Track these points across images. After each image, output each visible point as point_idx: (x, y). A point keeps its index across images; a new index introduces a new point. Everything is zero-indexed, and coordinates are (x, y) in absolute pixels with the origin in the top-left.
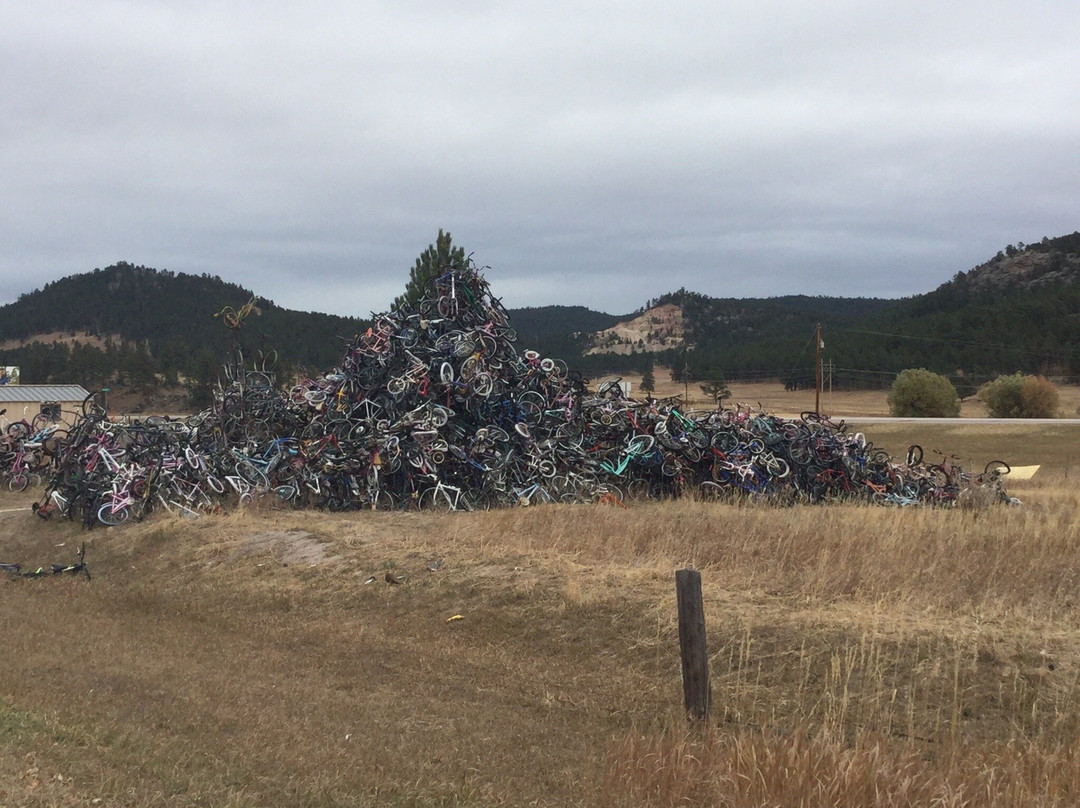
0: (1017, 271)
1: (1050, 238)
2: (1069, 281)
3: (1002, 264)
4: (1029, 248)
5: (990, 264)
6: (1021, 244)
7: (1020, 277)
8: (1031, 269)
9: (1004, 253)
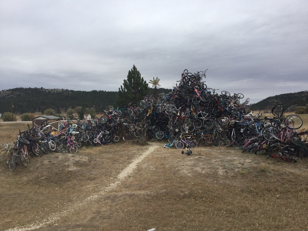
0: (4, 95)
2: (15, 97)
4: (6, 90)
7: (5, 96)
8: (7, 94)
9: (2, 91)
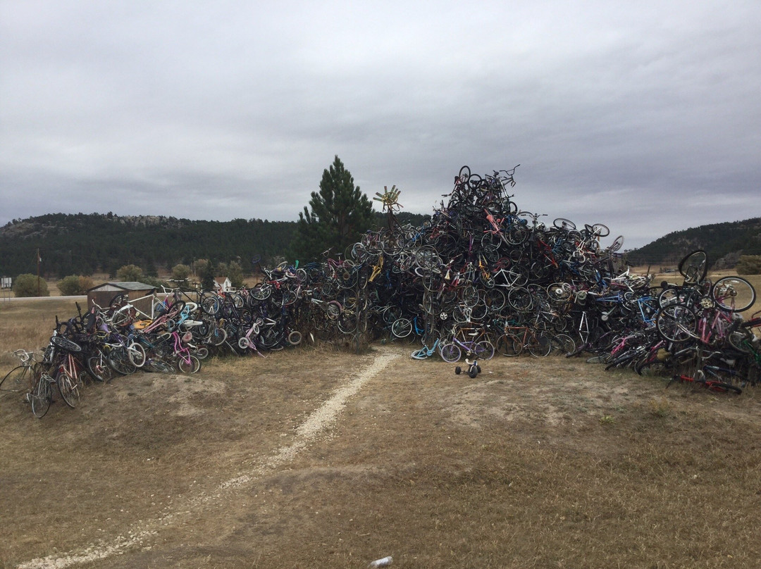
0: (18, 231)
1: (34, 217)
2: (44, 236)
3: (11, 228)
4: (23, 221)
5: (5, 227)
6: (20, 219)
8: (25, 230)
9: (12, 222)
